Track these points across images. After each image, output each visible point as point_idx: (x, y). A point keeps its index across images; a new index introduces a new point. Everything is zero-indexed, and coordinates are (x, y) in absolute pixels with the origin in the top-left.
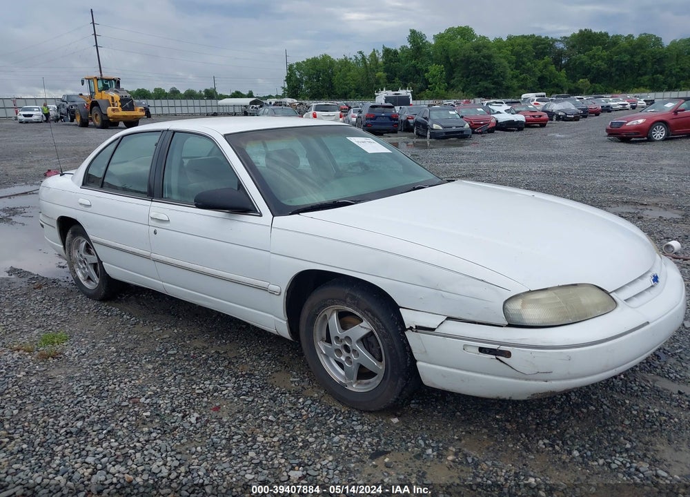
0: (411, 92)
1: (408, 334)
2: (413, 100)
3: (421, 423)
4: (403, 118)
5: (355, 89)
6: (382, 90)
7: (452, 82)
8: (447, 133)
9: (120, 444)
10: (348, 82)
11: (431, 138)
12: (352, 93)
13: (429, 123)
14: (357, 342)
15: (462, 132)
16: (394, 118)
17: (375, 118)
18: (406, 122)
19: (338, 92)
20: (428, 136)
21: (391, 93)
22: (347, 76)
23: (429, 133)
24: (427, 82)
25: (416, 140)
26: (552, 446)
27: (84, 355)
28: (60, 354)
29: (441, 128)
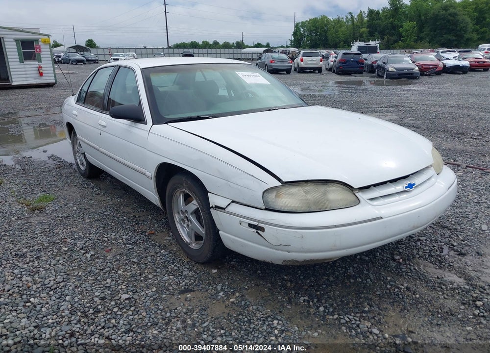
0: (379, 43)
1: (212, 210)
2: (380, 50)
3: (229, 275)
4: (369, 62)
5: (343, 41)
6: (356, 41)
7: (421, 35)
8: (399, 74)
9: (39, 265)
10: (339, 36)
11: (386, 78)
12: (341, 44)
13: (386, 67)
14: (191, 214)
15: (412, 74)
16: (361, 63)
17: (346, 62)
18: (371, 66)
19: (330, 43)
20: (385, 76)
21: (363, 44)
22: (338, 31)
23: (385, 74)
24: (400, 35)
25: (376, 79)
26: (308, 302)
27: (56, 210)
28: (44, 208)
29: (395, 71)
